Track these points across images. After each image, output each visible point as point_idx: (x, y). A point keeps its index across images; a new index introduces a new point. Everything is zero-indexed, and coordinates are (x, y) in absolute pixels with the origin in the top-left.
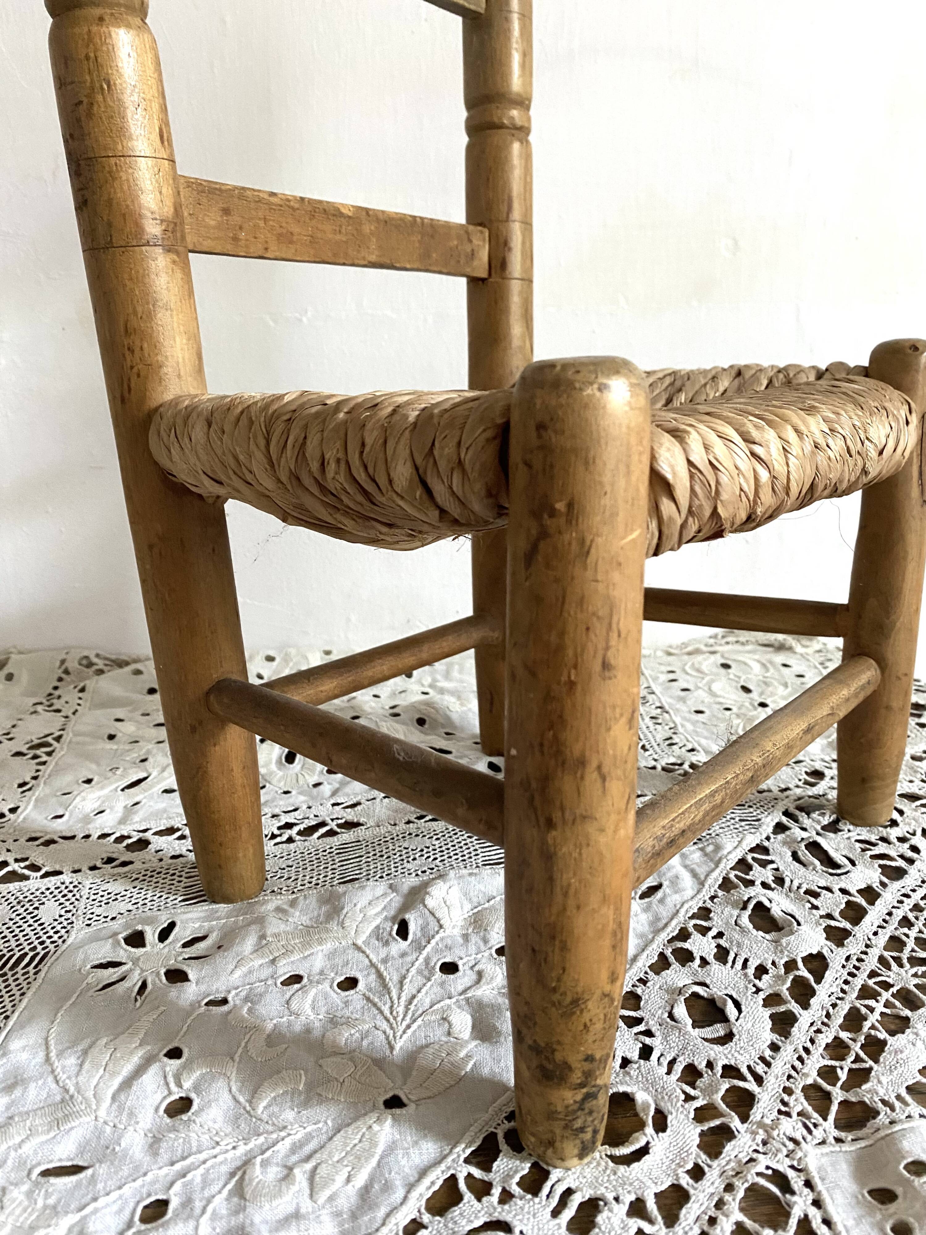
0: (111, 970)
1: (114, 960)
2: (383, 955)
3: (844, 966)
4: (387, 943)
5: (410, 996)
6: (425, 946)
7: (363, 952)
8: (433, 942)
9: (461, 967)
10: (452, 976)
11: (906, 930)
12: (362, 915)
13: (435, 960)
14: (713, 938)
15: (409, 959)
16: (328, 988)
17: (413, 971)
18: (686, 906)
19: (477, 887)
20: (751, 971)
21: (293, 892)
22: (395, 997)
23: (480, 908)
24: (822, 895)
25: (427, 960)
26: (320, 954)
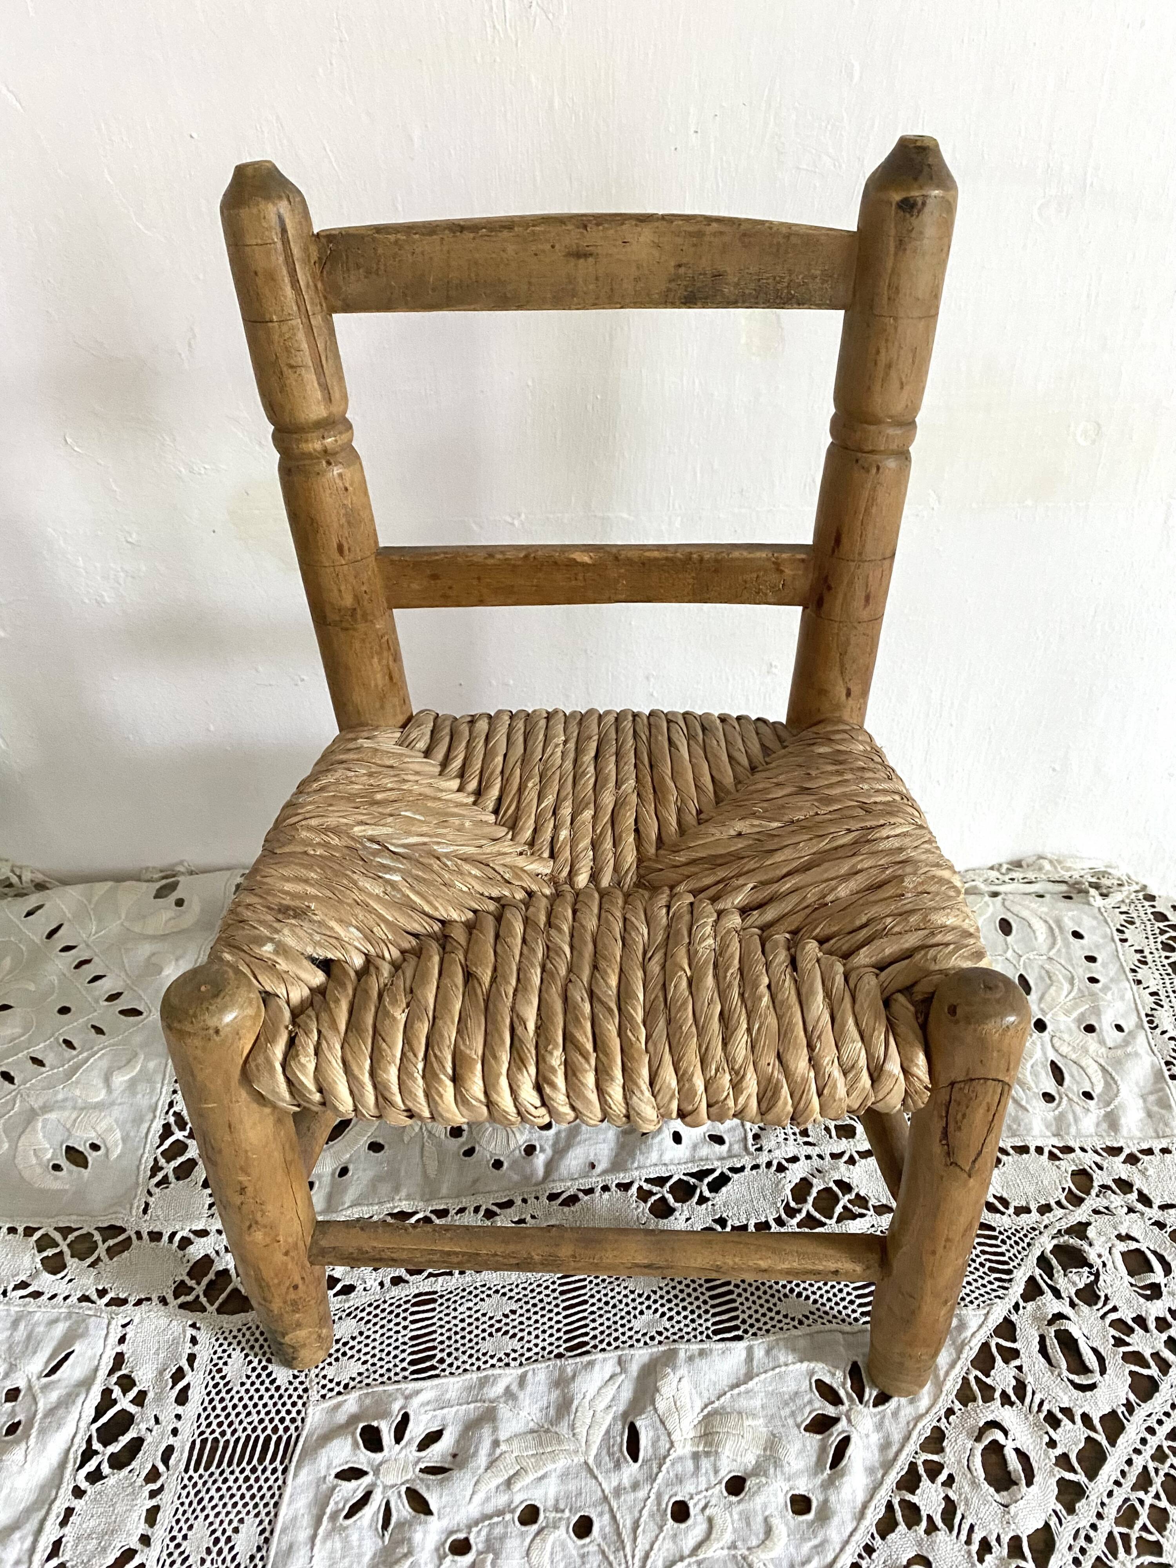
0: (354, 1483)
1: (356, 1466)
2: (615, 1484)
3: (1070, 1548)
4: (617, 1466)
5: (643, 1554)
6: (657, 1475)
7: (596, 1478)
8: (664, 1468)
9: (692, 1512)
10: (683, 1526)
11: (1141, 1494)
12: (592, 1412)
13: (666, 1498)
14: (943, 1484)
15: (641, 1494)
16: (565, 1536)
17: (645, 1512)
18: (920, 1426)
19: (707, 1376)
20: (975, 1547)
21: (521, 1364)
22: (629, 1557)
23: (709, 1408)
24: (1062, 1424)
25: (659, 1496)
26: (554, 1475)
